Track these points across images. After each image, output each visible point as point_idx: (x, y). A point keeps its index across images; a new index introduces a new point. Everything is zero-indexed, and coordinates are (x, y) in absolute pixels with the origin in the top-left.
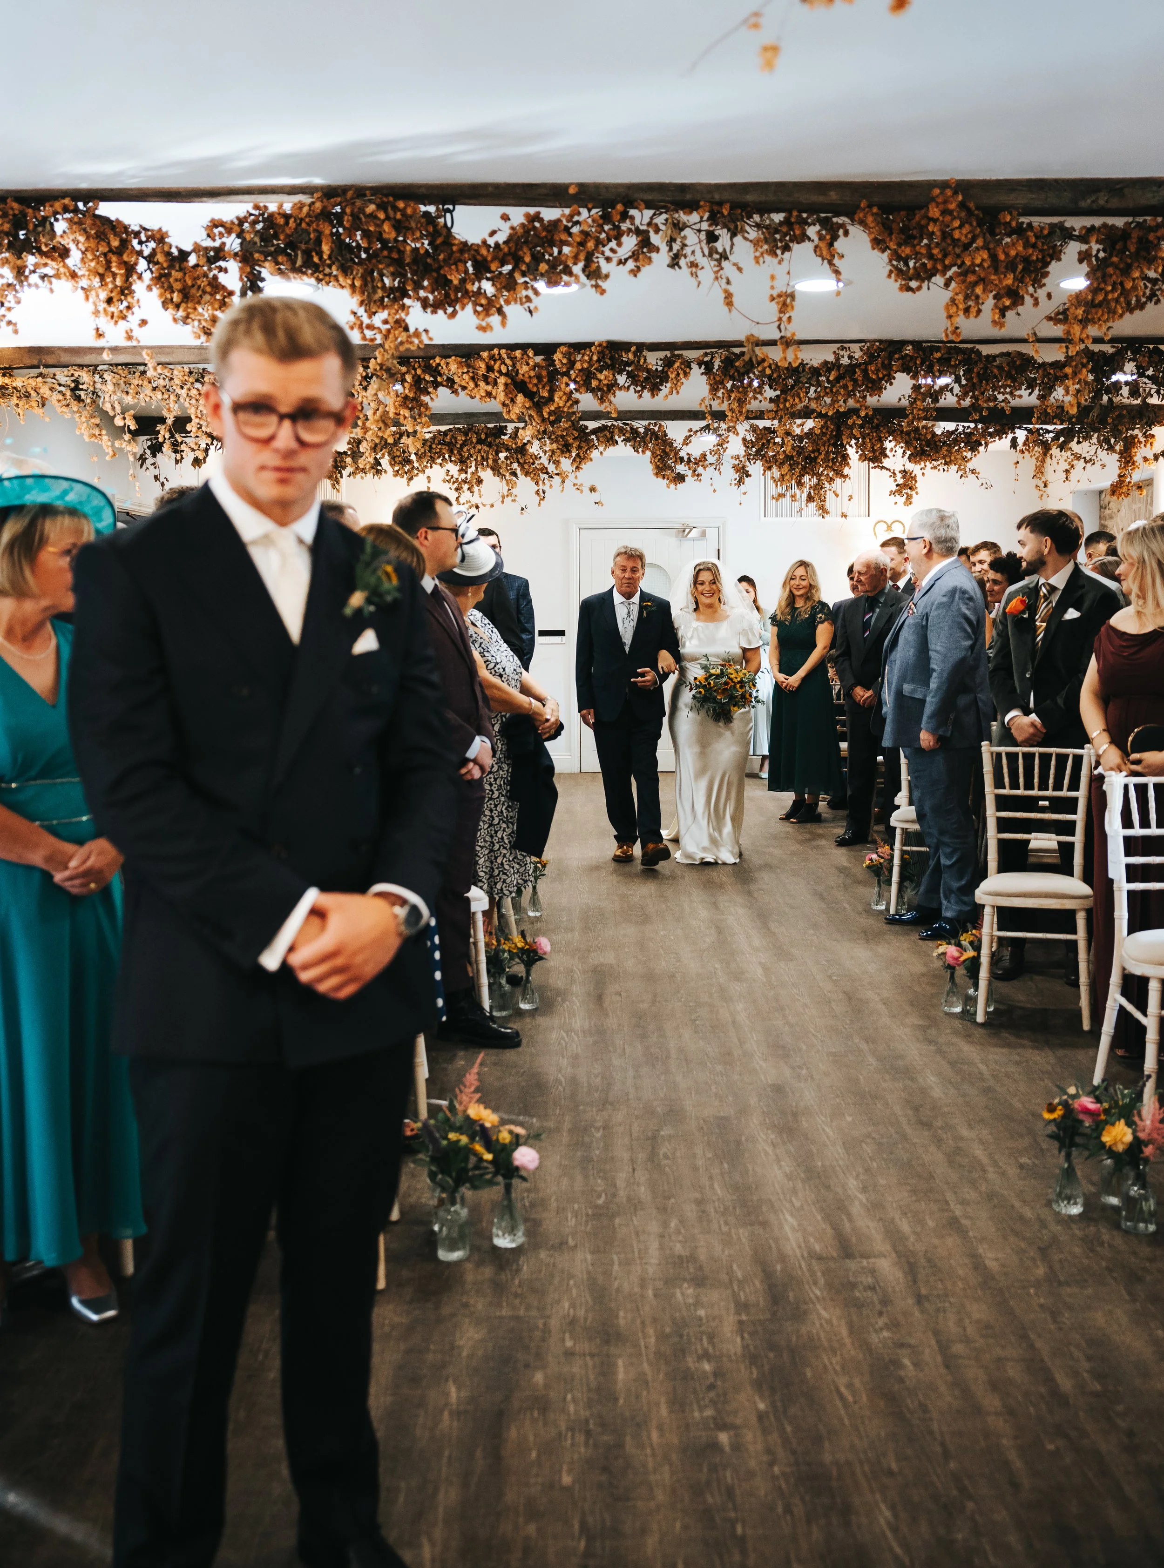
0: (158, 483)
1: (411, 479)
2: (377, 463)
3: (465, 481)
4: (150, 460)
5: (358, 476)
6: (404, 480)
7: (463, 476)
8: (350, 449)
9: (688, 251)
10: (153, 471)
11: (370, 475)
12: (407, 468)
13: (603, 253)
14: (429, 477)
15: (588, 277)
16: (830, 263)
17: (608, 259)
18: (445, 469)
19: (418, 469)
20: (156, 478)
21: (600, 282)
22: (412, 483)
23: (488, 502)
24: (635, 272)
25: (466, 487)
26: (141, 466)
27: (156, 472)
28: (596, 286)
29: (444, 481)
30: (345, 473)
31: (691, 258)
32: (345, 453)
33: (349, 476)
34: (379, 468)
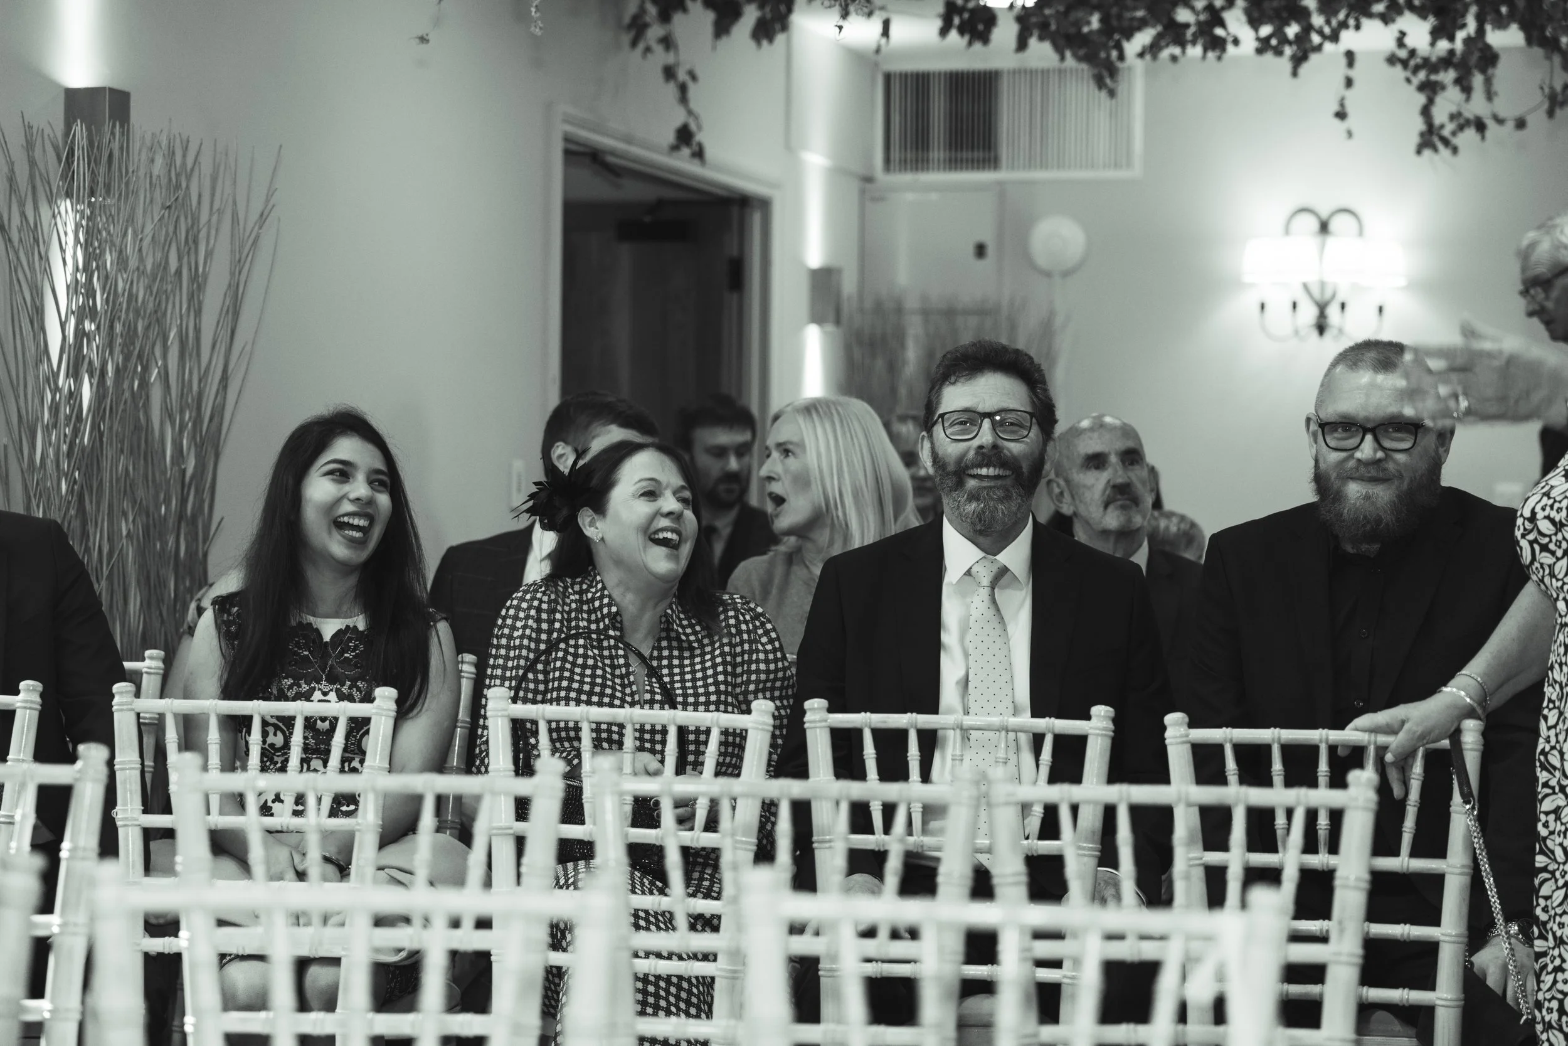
1: (1298, 60)
2: (1214, 16)
3: (1447, 61)
4: (655, 32)
5: (1165, 54)
6: (1284, 63)
7: (1443, 45)
10: (661, 57)
11: (1194, 51)
12: (1292, 30)
14: (1350, 56)
18: (1393, 29)
19: (1320, 32)
20: (669, 73)
22: (1304, 68)
23: (1511, 115)
25: (1448, 76)
27: (670, 59)
29: (1392, 60)
30: (1131, 47)
33: (1141, 55)
34: (1219, 32)
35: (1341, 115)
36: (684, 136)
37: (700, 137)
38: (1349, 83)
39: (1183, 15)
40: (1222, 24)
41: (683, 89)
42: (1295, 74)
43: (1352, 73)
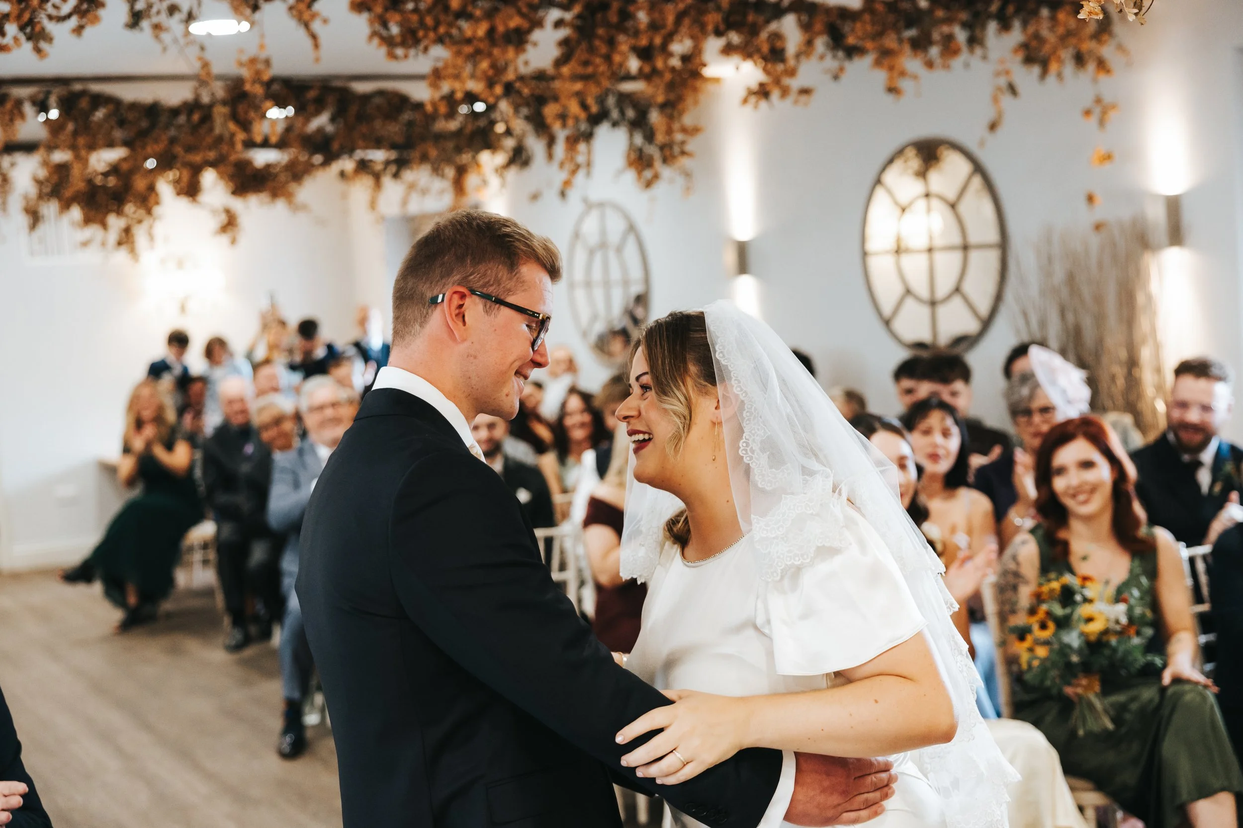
9: (154, 10)
13: (45, 10)
15: (29, 38)
16: (307, 25)
17: (50, 17)
21: (43, 45)
24: (79, 30)
28: (38, 50)
31: (155, 20)
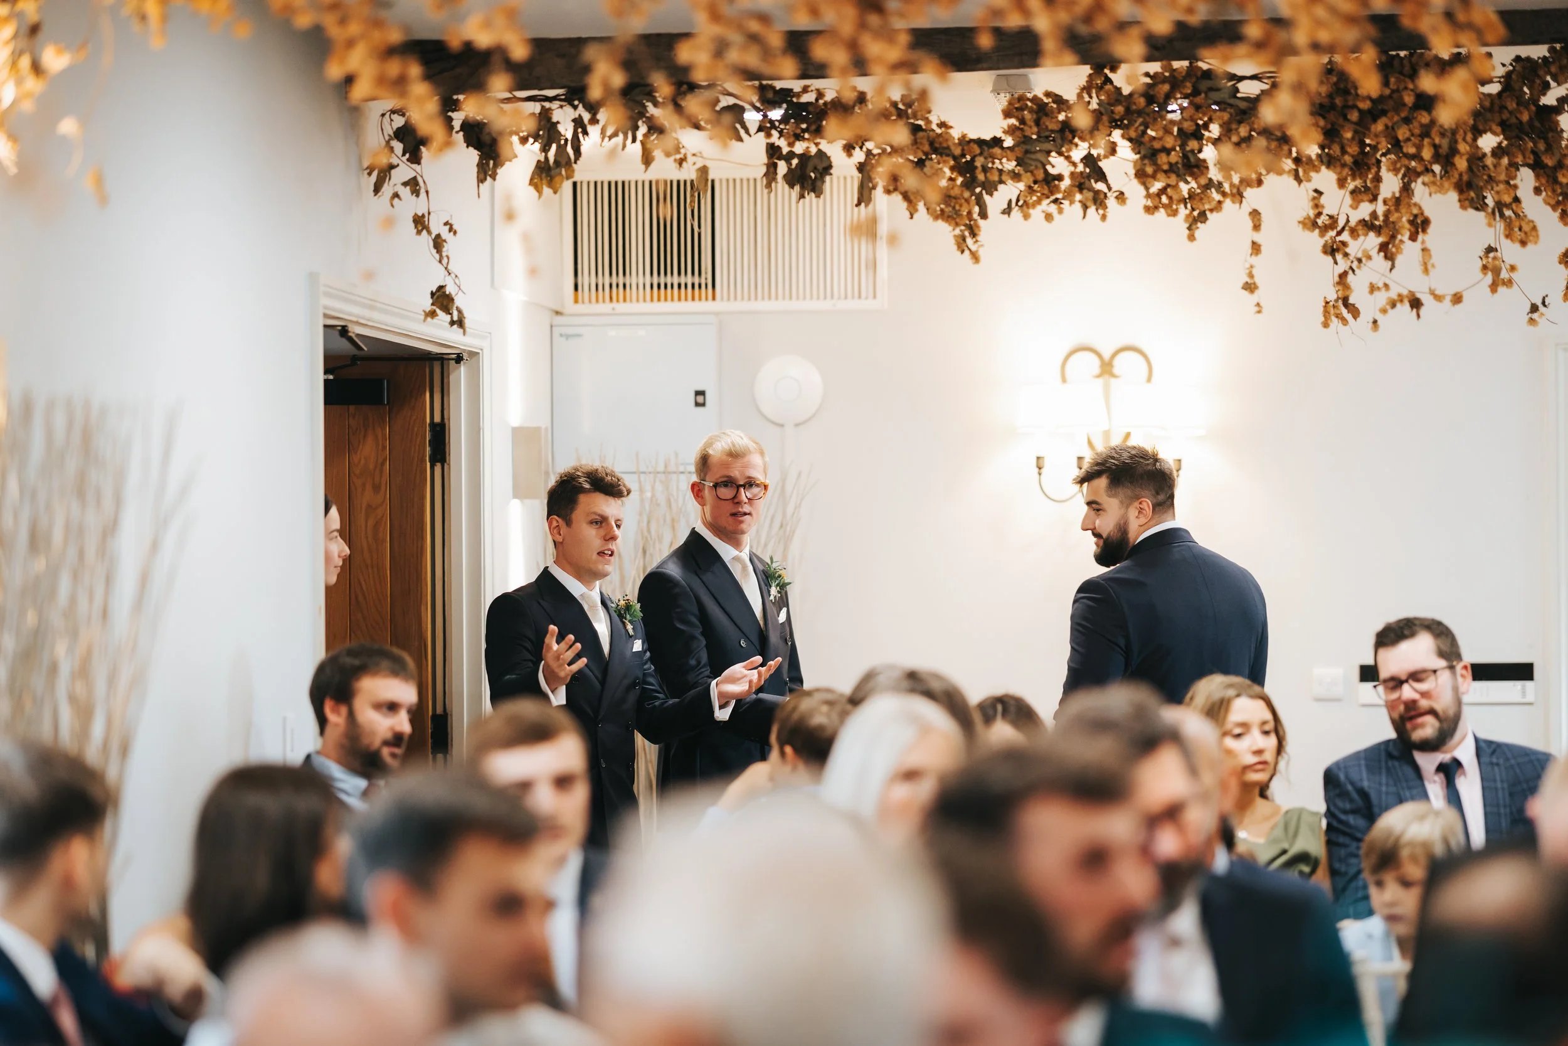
0: (426, 240)
1: (1195, 222)
2: (1093, 169)
4: (404, 171)
5: (1037, 213)
6: (1179, 222)
7: (1364, 210)
8: (1011, 131)
10: (411, 205)
11: (1071, 209)
14: (1255, 214)
18: (1308, 188)
19: (1220, 189)
20: (420, 223)
22: (1202, 229)
23: (1447, 289)
26: (377, 189)
27: (419, 206)
30: (995, 202)
32: (997, 142)
33: (1007, 211)
34: (1100, 186)
35: (1250, 287)
36: (442, 299)
37: (459, 301)
38: (1256, 248)
39: (1058, 165)
40: (1101, 176)
41: (438, 243)
42: (1191, 238)
43: (1258, 237)
